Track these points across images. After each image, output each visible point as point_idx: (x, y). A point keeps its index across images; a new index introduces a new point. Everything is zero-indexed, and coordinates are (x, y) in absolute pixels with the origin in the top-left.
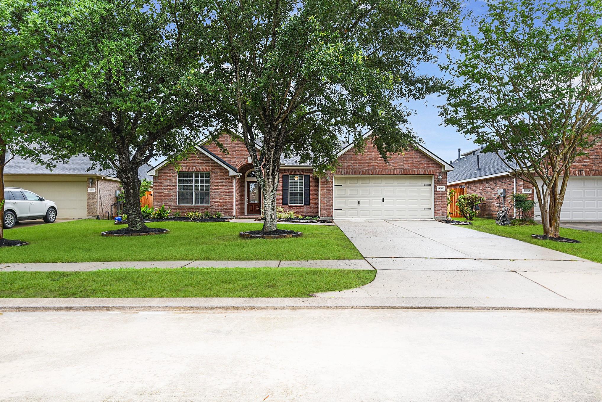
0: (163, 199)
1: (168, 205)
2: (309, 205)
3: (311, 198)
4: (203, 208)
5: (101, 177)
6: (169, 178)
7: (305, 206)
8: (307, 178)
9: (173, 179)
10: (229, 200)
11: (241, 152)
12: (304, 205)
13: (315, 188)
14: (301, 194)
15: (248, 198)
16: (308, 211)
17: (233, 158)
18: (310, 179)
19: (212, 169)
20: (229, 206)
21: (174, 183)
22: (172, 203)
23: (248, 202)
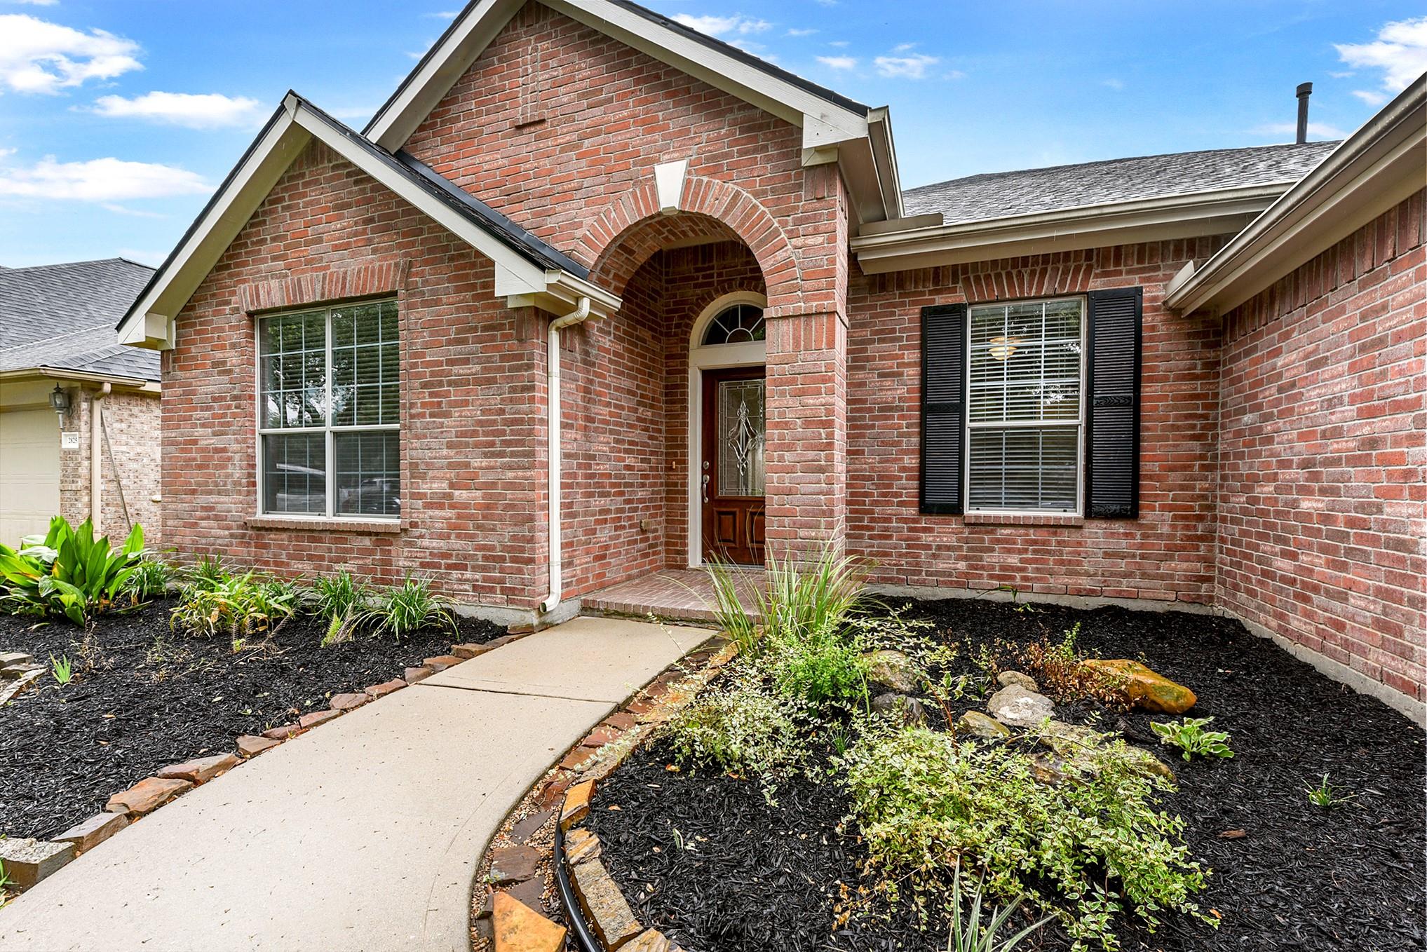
0: (195, 478)
1: (217, 518)
2: (1130, 513)
3: (1149, 466)
4: (367, 542)
5: (101, 383)
6: (219, 355)
7: (1097, 529)
8: (1117, 317)
9: (233, 358)
10: (511, 486)
11: (615, 139)
12: (1089, 514)
13: (1186, 388)
14: (1063, 439)
15: (710, 470)
16: (1123, 565)
17: (567, 196)
18: (1147, 319)
19: (407, 272)
20: (508, 532)
21: (241, 380)
22: (229, 504)
23: (709, 490)
